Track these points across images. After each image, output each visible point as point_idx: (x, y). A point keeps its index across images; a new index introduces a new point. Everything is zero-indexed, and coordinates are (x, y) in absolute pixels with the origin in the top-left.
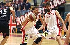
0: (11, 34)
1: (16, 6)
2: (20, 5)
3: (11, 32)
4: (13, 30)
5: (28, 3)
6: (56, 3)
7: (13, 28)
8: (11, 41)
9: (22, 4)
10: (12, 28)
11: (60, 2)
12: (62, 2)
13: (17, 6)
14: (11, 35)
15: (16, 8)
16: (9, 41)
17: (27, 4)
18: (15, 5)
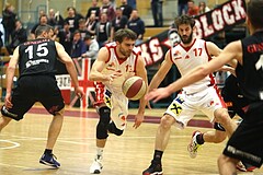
0: (87, 110)
1: (102, 27)
2: (114, 24)
3: (84, 105)
4: (92, 100)
5: (137, 20)
6: (220, 19)
7: (92, 93)
8: (84, 131)
9: (117, 21)
10: (88, 94)
11: (232, 17)
12: (238, 18)
13: (105, 29)
14: (84, 113)
15: (100, 33)
16: (81, 133)
17: (133, 21)
18: (98, 24)
